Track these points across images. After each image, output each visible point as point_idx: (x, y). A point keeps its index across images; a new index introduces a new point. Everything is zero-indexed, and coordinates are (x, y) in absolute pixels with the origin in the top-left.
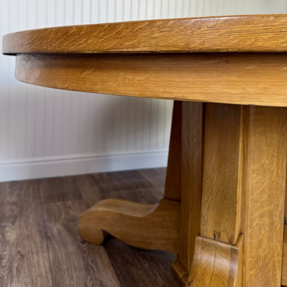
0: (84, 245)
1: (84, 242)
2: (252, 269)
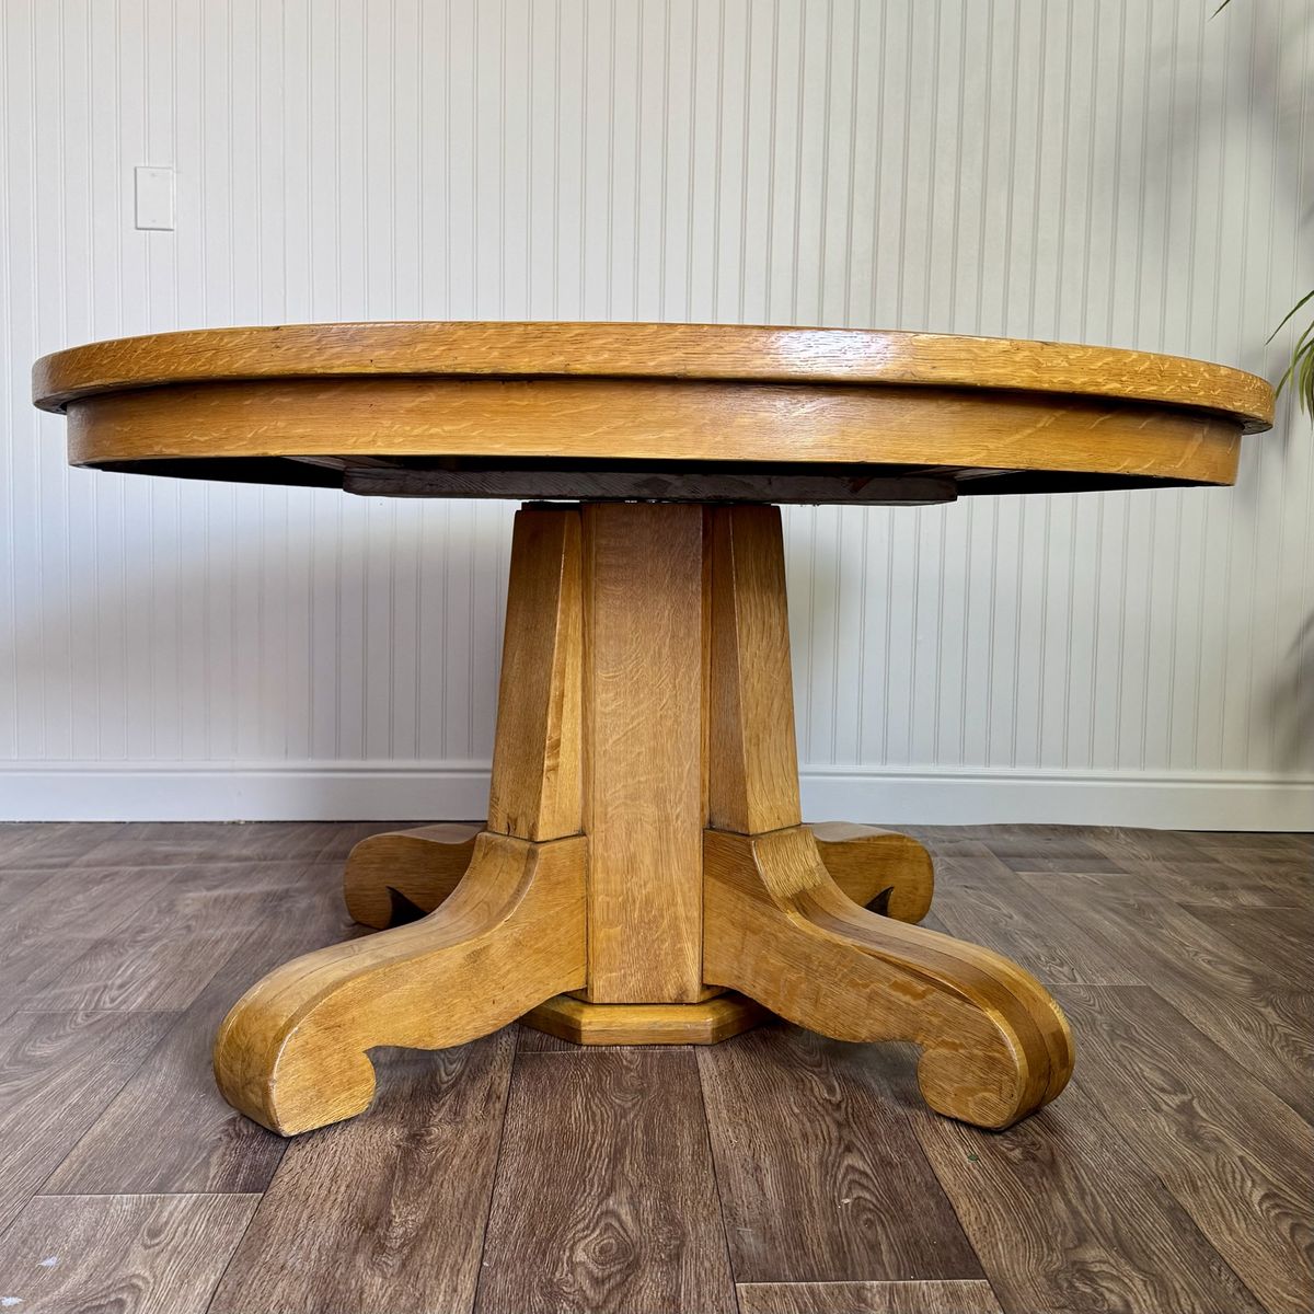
2: (611, 925)
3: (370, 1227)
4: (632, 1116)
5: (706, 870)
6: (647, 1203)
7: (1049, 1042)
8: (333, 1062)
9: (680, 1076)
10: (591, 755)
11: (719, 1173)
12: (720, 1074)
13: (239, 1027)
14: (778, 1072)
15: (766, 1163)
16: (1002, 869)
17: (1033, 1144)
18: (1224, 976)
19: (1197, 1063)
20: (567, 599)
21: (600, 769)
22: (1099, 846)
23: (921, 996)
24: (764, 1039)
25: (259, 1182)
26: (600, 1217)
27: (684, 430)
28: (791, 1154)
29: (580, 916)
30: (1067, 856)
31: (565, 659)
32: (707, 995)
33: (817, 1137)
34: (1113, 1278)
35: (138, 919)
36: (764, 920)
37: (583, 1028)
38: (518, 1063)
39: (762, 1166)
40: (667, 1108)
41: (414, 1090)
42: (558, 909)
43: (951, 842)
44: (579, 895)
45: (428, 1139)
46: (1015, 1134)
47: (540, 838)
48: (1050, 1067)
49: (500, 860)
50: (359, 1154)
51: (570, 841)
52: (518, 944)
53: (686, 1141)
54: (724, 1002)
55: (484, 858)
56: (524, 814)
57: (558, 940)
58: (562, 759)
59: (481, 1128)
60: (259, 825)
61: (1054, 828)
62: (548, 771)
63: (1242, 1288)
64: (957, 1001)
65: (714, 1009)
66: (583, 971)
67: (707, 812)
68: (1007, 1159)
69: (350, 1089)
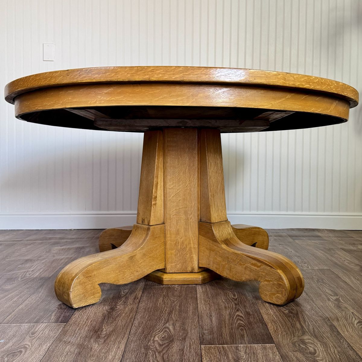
2: (172, 250)
3: (96, 332)
4: (176, 302)
5: (199, 234)
6: (178, 325)
7: (296, 280)
8: (89, 287)
9: (191, 292)
10: (166, 200)
11: (200, 317)
12: (203, 292)
13: (62, 277)
14: (219, 291)
15: (213, 314)
16: (291, 240)
17: (292, 309)
18: (352, 266)
19: (342, 288)
20: (159, 156)
21: (169, 204)
22: (319, 234)
23: (259, 267)
24: (217, 283)
25: (66, 320)
26: (163, 329)
27: (184, 97)
28: (221, 312)
29: (163, 247)
30: (309, 236)
31: (158, 173)
32: (200, 270)
33: (229, 307)
34: (312, 343)
35: (40, 254)
36: (216, 247)
37: (164, 280)
38: (144, 289)
39: (212, 315)
40: (187, 300)
41: (114, 297)
42: (156, 245)
43: (276, 233)
44: (162, 241)
45: (116, 309)
46: (287, 306)
47: (151, 224)
48: (297, 287)
49: (140, 231)
50: (95, 313)
51: (159, 225)
52: (144, 255)
53: (191, 309)
54: (205, 272)
55: (135, 231)
56: (146, 217)
57: (156, 254)
58: (157, 202)
59: (132, 306)
60: (77, 230)
61: (306, 229)
62: (153, 205)
63: (349, 345)
64: (269, 268)
65: (202, 274)
66: (164, 263)
67: (199, 217)
68: (284, 313)
69: (94, 295)
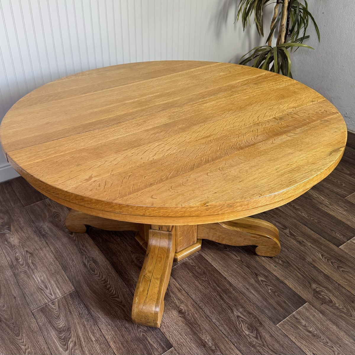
0: (73, 236)
1: (72, 233)
4: (211, 283)
6: (241, 310)
12: (212, 260)
23: (258, 238)
26: (238, 319)
33: (247, 273)
37: (178, 259)
39: (247, 287)
40: (214, 276)
45: (183, 311)
49: (159, 236)
50: (176, 324)
53: (228, 286)
64: (267, 238)
68: (280, 264)
